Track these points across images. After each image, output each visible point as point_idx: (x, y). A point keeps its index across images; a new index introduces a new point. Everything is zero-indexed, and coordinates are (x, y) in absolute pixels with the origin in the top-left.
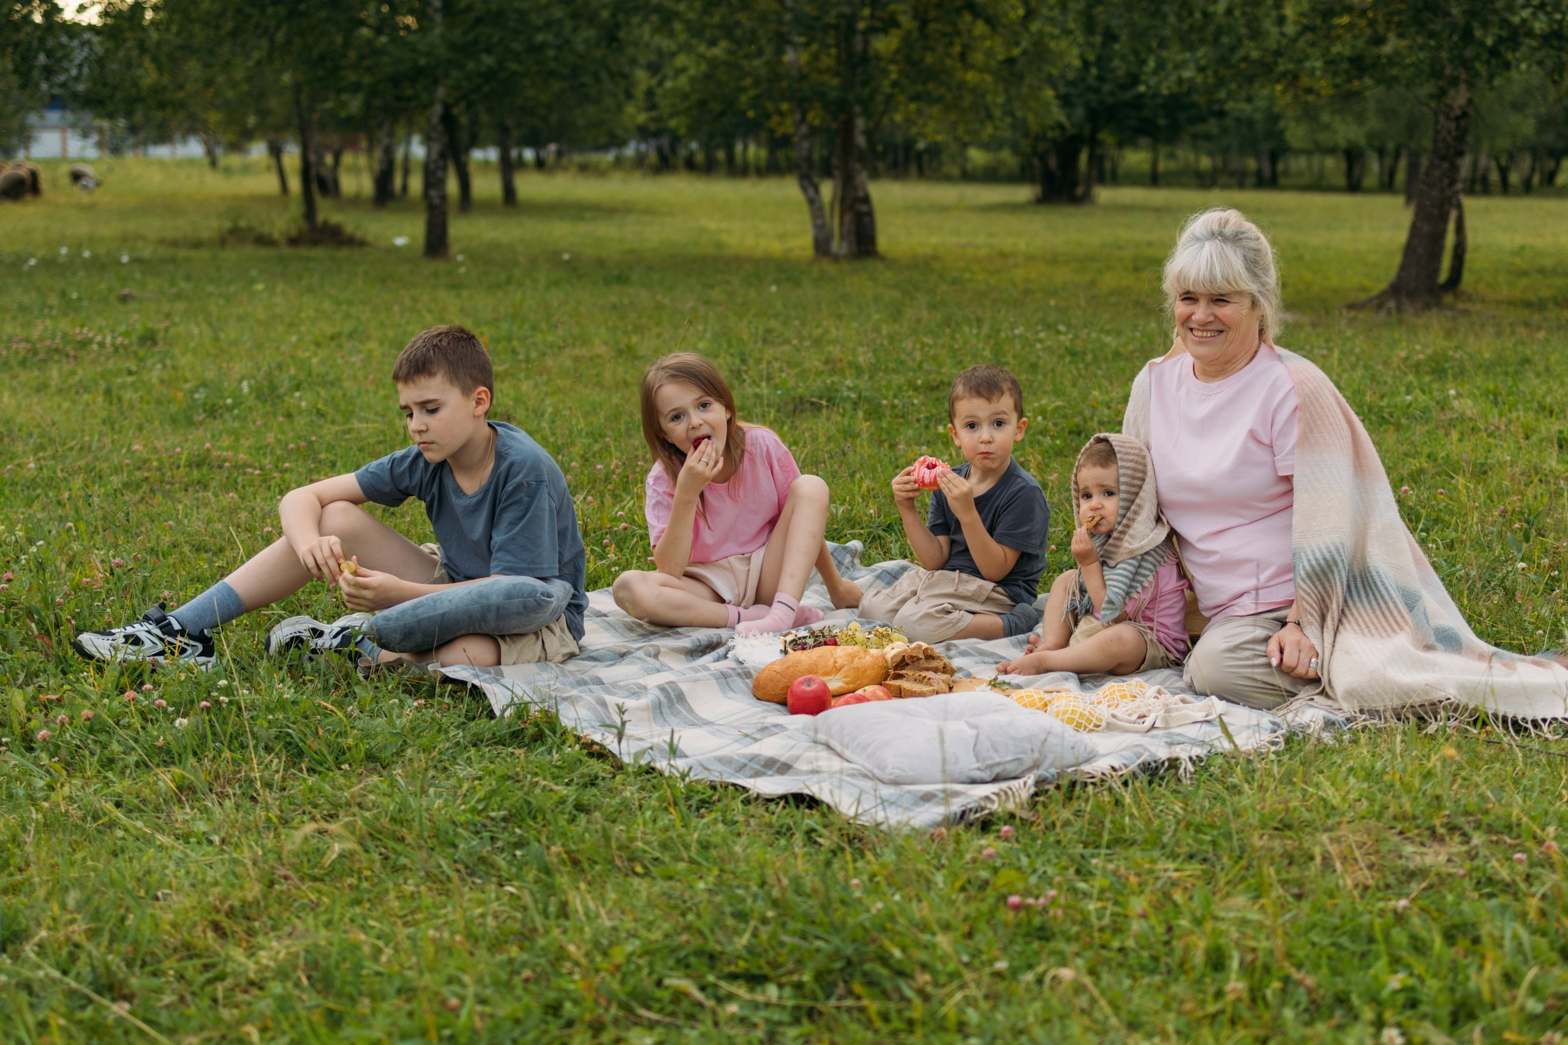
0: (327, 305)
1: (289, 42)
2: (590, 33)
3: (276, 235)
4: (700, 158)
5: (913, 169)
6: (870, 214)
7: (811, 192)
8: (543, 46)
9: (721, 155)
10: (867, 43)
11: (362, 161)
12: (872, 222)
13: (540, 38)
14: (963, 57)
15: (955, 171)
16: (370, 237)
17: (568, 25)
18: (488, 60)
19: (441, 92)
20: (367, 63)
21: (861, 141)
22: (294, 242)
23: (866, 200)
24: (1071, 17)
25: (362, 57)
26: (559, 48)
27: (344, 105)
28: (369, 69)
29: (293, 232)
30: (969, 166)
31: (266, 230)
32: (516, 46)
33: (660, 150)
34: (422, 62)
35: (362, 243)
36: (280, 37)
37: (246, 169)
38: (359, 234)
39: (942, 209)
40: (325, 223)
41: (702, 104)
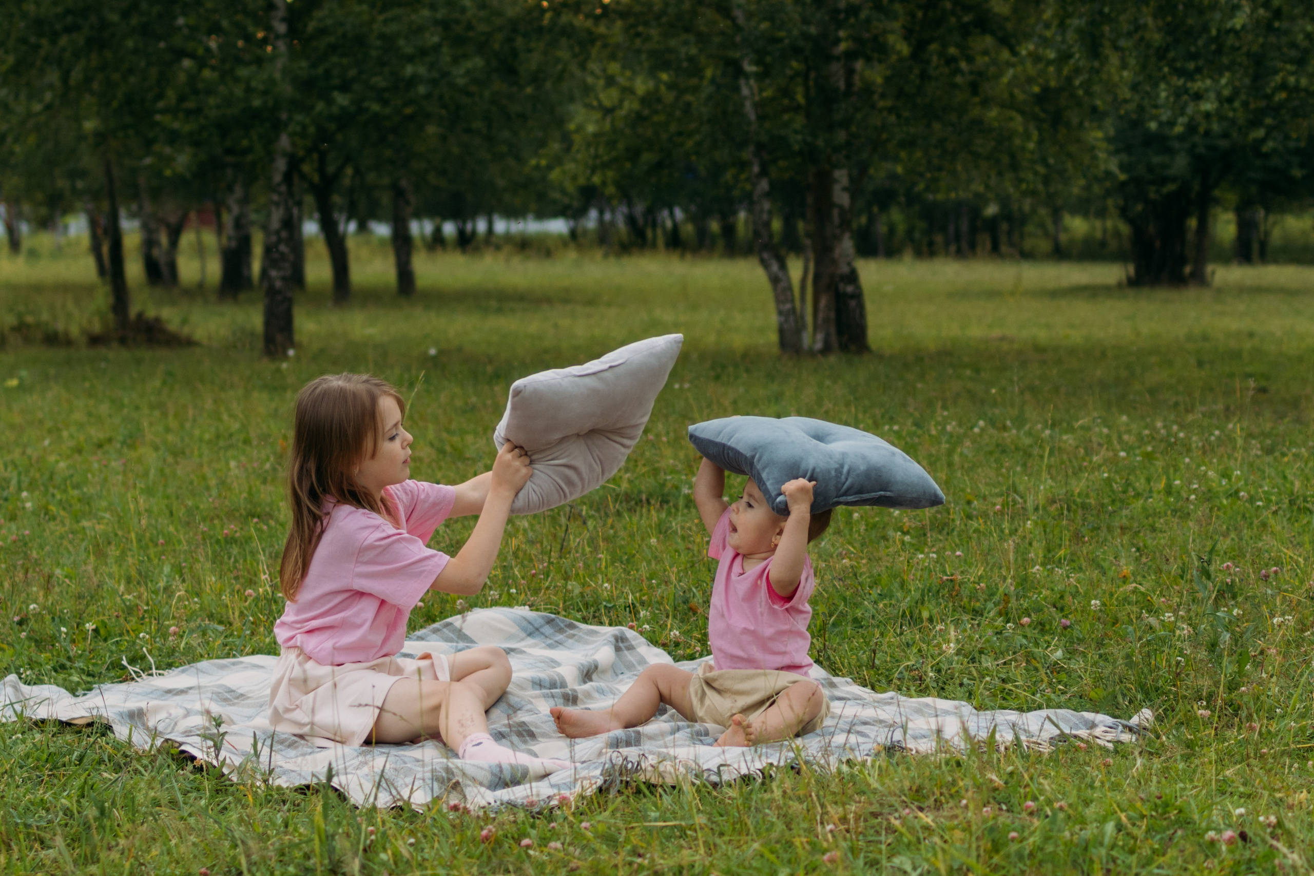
0: (104, 409)
1: (88, 80)
2: (478, 62)
3: (74, 331)
4: (688, 229)
5: (985, 240)
6: (858, 296)
7: (775, 267)
8: (412, 81)
9: (715, 226)
10: (850, 72)
11: (210, 239)
12: (861, 306)
13: (409, 70)
14: (974, 88)
15: (1044, 245)
16: (199, 334)
17: (446, 54)
18: (342, 100)
19: (284, 142)
20: (190, 104)
21: (842, 198)
22: (95, 340)
23: (852, 277)
24: (1071, 36)
25: (182, 99)
26: (434, 83)
27: (170, 160)
28: (189, 113)
29: (97, 327)
30: (1063, 238)
31: (60, 326)
32: (379, 81)
33: (631, 220)
34: (257, 102)
35: (189, 343)
36: (76, 75)
37: (58, 253)
38: (186, 331)
39: (993, 294)
40: (140, 316)
41: (634, 154)
